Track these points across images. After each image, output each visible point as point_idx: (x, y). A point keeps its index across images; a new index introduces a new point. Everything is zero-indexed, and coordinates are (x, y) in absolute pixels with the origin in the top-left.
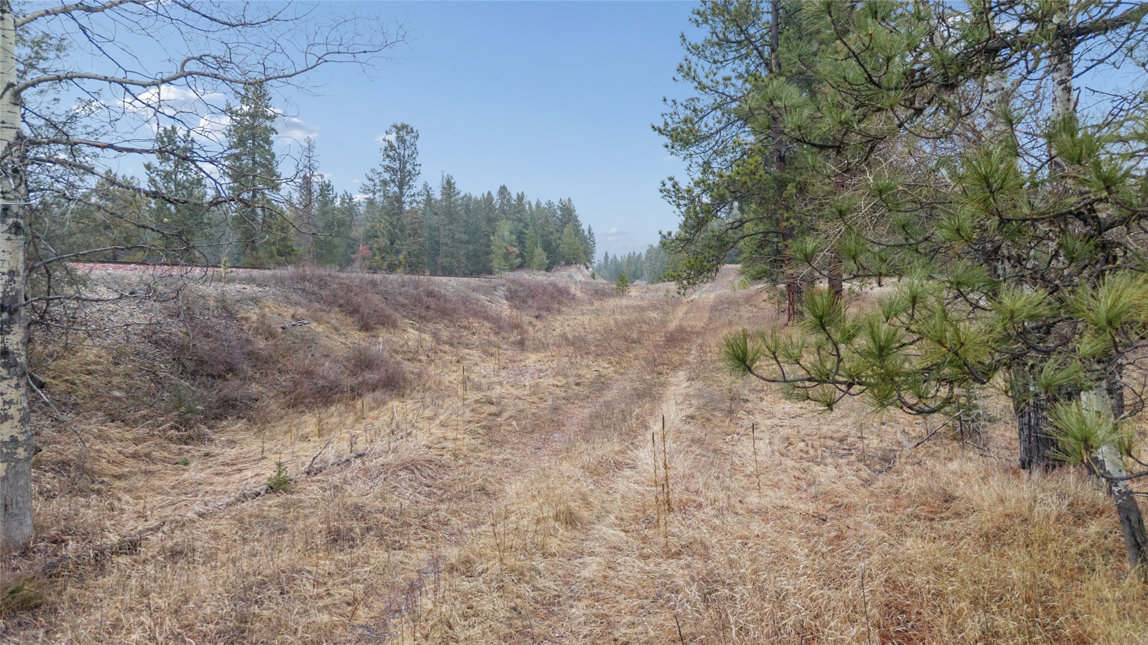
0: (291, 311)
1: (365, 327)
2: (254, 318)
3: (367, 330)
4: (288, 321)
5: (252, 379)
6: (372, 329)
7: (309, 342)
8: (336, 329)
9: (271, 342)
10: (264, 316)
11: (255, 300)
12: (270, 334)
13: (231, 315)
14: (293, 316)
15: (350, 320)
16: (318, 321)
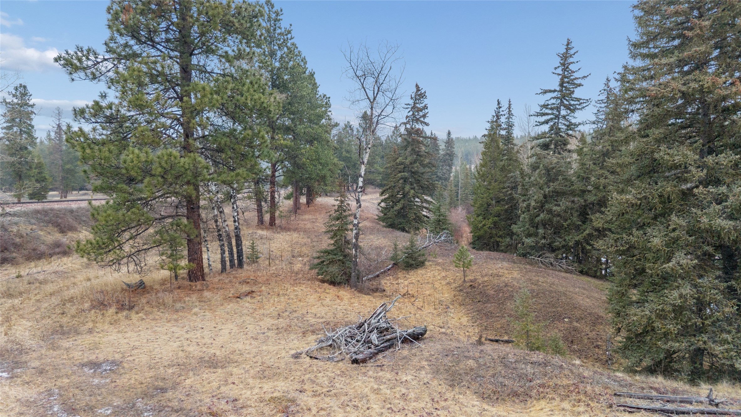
0: (30, 227)
1: (62, 231)
2: (15, 231)
3: (63, 233)
4: (29, 231)
5: (13, 252)
6: (65, 232)
7: (38, 238)
8: (49, 233)
9: (22, 239)
10: (19, 230)
11: (16, 224)
12: (21, 236)
13: (6, 230)
14: (31, 229)
15: (56, 229)
16: (41, 230)
